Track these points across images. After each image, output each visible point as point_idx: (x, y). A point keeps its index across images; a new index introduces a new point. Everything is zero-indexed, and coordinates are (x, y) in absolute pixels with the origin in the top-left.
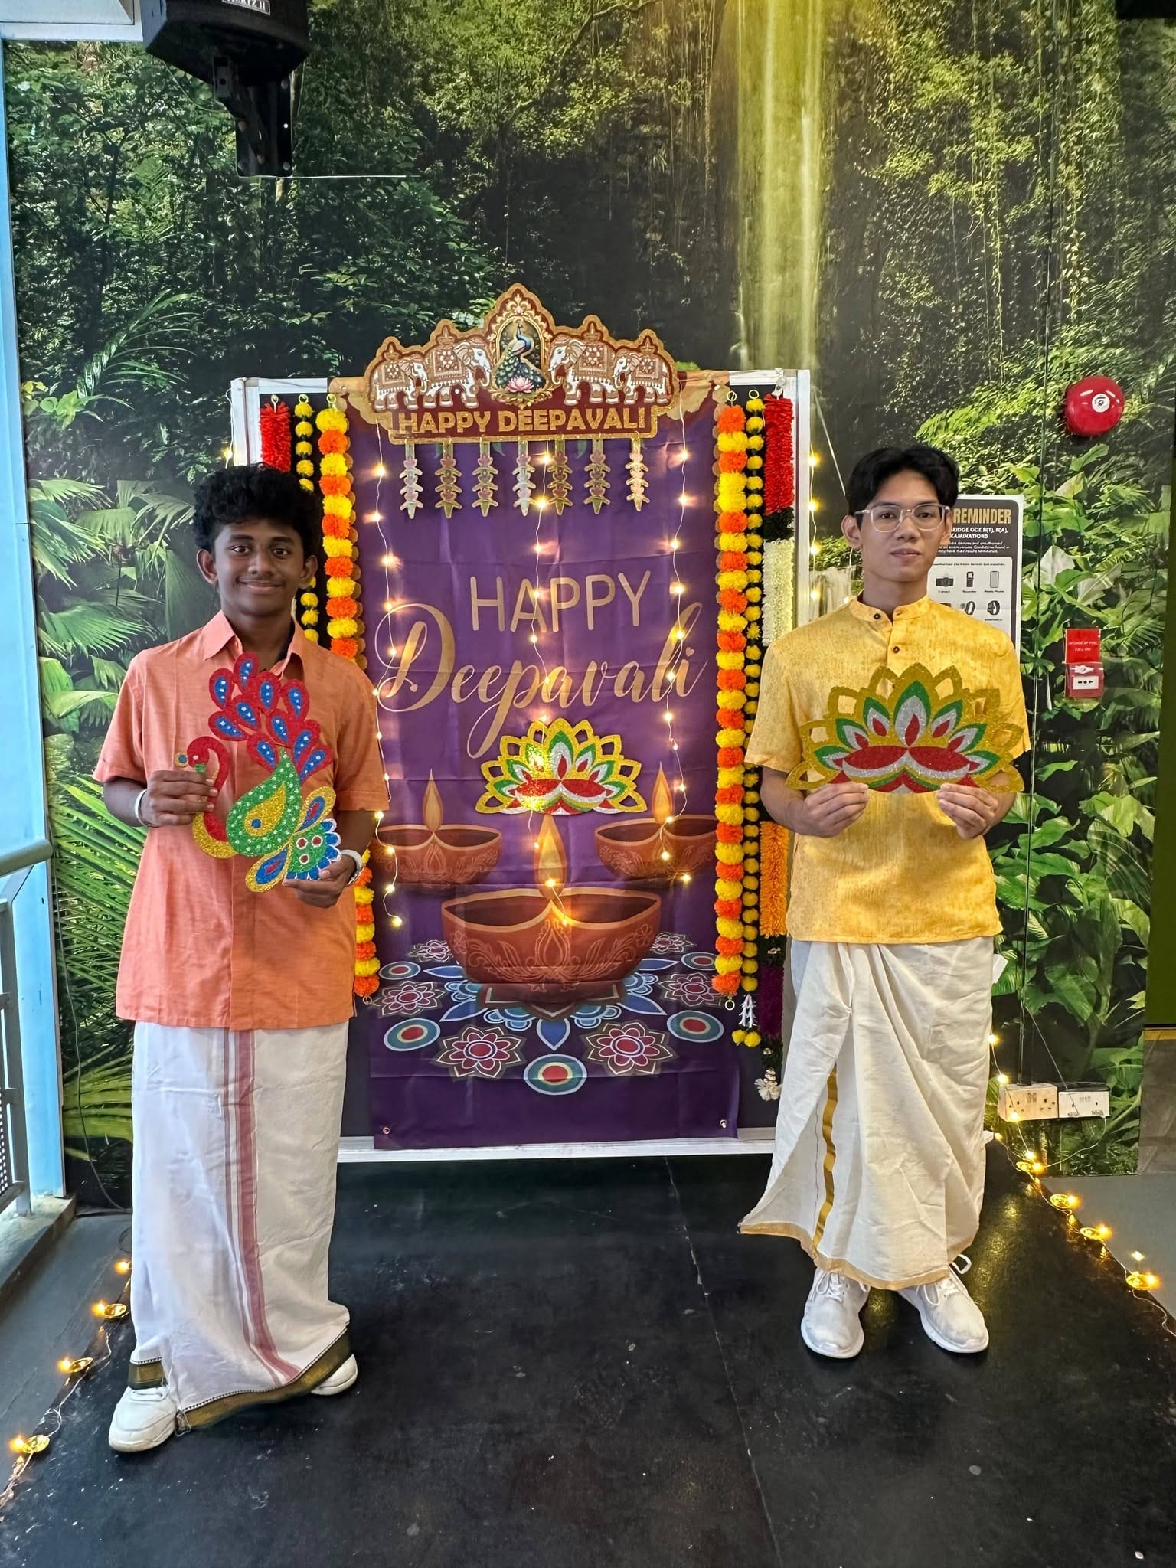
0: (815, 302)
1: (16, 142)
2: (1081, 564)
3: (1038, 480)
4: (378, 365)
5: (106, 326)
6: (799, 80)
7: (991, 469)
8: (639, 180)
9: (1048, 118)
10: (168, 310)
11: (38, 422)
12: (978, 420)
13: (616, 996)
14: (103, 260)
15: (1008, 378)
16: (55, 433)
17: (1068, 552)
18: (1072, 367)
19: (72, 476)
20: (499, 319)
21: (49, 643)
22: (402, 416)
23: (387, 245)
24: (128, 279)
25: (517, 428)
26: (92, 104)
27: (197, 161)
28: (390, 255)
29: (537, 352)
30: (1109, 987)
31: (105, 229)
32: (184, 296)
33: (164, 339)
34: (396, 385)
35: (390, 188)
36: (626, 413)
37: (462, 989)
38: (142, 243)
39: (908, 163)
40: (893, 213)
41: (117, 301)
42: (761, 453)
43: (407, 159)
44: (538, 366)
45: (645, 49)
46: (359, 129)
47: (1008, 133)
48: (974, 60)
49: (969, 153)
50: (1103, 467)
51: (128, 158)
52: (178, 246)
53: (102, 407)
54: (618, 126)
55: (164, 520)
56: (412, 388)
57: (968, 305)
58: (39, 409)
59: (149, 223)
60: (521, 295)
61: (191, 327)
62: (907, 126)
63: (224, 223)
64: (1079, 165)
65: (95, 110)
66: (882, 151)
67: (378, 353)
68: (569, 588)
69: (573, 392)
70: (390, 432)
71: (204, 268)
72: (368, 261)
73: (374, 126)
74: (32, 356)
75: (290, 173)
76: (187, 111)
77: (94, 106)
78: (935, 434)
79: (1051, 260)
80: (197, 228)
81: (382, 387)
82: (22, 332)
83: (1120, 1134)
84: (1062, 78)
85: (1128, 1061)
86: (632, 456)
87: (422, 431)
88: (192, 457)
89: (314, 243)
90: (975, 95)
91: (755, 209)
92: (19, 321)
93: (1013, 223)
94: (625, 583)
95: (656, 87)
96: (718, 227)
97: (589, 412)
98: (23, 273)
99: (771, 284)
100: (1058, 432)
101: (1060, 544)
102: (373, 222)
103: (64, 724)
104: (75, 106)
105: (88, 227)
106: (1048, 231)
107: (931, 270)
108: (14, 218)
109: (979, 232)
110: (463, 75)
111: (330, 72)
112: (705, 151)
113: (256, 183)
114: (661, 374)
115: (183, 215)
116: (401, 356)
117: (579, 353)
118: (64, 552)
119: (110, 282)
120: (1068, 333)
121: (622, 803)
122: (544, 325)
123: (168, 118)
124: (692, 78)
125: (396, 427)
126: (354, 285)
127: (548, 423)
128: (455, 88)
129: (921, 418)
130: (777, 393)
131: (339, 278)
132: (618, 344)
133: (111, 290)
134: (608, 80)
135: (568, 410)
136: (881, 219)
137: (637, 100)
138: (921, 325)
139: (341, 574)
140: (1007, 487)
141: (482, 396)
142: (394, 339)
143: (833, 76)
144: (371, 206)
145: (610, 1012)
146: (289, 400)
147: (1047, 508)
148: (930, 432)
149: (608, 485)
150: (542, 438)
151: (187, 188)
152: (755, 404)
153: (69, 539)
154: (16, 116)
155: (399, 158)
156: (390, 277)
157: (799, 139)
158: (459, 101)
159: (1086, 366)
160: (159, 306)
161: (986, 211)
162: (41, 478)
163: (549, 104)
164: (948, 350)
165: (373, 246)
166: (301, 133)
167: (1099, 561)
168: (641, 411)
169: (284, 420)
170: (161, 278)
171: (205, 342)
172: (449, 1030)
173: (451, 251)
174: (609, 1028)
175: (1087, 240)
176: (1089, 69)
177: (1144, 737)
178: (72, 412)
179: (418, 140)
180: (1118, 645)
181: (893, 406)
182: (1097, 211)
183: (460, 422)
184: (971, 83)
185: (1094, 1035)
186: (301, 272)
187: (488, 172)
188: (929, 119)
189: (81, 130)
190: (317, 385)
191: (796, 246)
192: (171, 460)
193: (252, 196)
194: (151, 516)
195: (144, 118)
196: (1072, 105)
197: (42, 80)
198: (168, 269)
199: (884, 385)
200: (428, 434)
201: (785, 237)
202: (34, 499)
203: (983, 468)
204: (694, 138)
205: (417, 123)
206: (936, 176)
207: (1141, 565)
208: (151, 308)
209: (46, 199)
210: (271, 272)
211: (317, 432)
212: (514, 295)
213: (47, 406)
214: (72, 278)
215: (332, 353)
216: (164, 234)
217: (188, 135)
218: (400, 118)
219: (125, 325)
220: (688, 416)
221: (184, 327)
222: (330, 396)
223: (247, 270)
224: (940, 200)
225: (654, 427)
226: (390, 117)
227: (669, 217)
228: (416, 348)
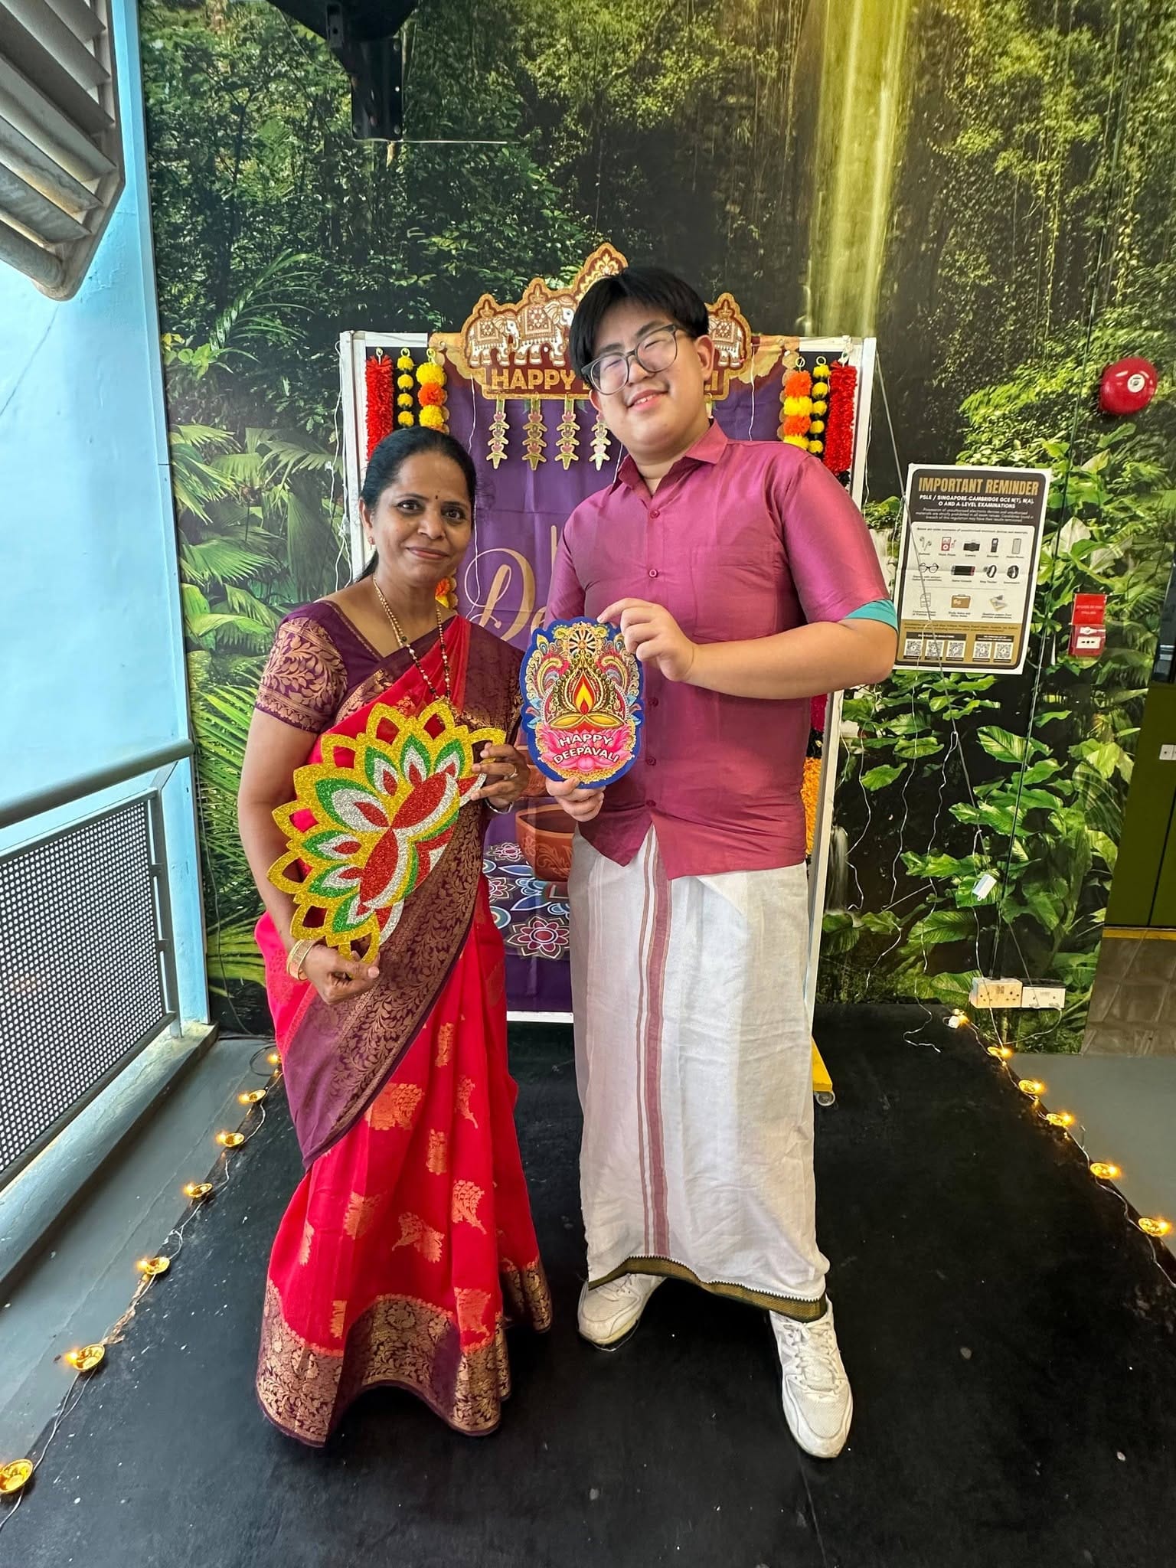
0: (878, 277)
1: (152, 101)
2: (1097, 535)
3: (1066, 455)
4: (474, 321)
5: (234, 283)
6: (881, 52)
7: (1025, 443)
8: (723, 150)
9: (1117, 96)
10: (289, 269)
11: (176, 372)
12: (1018, 397)
14: (232, 219)
15: (1050, 357)
16: (191, 382)
17: (1086, 524)
18: (1111, 348)
19: (207, 422)
20: (588, 278)
21: (190, 571)
22: (495, 372)
23: (486, 210)
24: (253, 238)
26: (220, 64)
27: (316, 123)
28: (490, 222)
30: (1076, 903)
31: (233, 188)
32: (303, 256)
33: (286, 297)
34: (490, 342)
35: (492, 155)
37: (530, 885)
38: (266, 203)
39: (978, 140)
40: (959, 190)
41: (244, 259)
42: (824, 418)
43: (508, 126)
45: (736, 16)
46: (465, 94)
47: (1077, 112)
48: (1052, 34)
49: (1038, 131)
50: (1128, 445)
51: (252, 119)
52: (298, 207)
53: (232, 359)
54: (706, 96)
55: (286, 465)
56: (505, 345)
57: (1020, 285)
58: (177, 359)
59: (272, 184)
60: (610, 255)
62: (981, 102)
63: (340, 185)
64: (1142, 146)
65: (223, 70)
66: (956, 126)
67: (475, 310)
70: (484, 387)
71: (322, 229)
72: (470, 226)
73: (478, 91)
74: (171, 310)
75: (401, 136)
76: (307, 72)
77: (222, 65)
78: (976, 409)
79: (1105, 242)
80: (316, 190)
81: (478, 343)
82: (160, 287)
83: (1070, 1022)
84: (1137, 55)
85: (1084, 965)
87: (513, 387)
88: (311, 408)
89: (421, 207)
90: (1050, 71)
91: (829, 183)
92: (157, 276)
93: (1072, 204)
95: (745, 56)
96: (794, 202)
98: (161, 230)
99: (839, 258)
100: (1091, 410)
101: (1080, 516)
102: (476, 187)
103: (203, 642)
104: (205, 65)
105: (217, 186)
106: (1104, 212)
107: (989, 248)
108: (151, 176)
109: (1039, 212)
110: (563, 41)
111: (439, 35)
112: (785, 123)
113: (369, 146)
114: (736, 338)
115: (303, 177)
116: (496, 313)
118: (201, 491)
119: (238, 240)
120: (1111, 315)
123: (289, 78)
124: (779, 47)
125: (489, 382)
126: (456, 249)
128: (555, 53)
129: (965, 393)
130: (842, 360)
131: (443, 242)
133: (238, 248)
134: (700, 49)
136: (947, 196)
137: (726, 69)
138: (974, 303)
140: (1038, 461)
142: (490, 297)
143: (914, 49)
144: (475, 171)
146: (393, 353)
147: (1072, 482)
148: (973, 407)
151: (306, 150)
152: (821, 370)
153: (204, 479)
154: (152, 75)
155: (500, 124)
156: (489, 242)
157: (877, 113)
158: (558, 67)
159: (1125, 347)
160: (282, 265)
161: (1047, 192)
162: (180, 423)
163: (644, 71)
164: (997, 328)
165: (474, 212)
166: (411, 96)
167: (1113, 533)
169: (387, 372)
170: (283, 237)
171: (323, 300)
172: (517, 917)
173: (545, 219)
175: (1141, 222)
176: (1164, 46)
177: (1133, 693)
178: (206, 364)
179: (520, 106)
180: (1121, 610)
181: (941, 381)
182: (1154, 194)
183: (548, 379)
184: (1047, 58)
185: (1058, 942)
186: (409, 235)
187: (582, 140)
188: (1003, 95)
189: (210, 90)
190: (418, 340)
191: (866, 221)
192: (292, 410)
193: (366, 159)
194: (275, 461)
195: (268, 79)
196: (1143, 84)
197: (175, 38)
198: (289, 229)
199: (932, 360)
200: (518, 390)
201: (856, 212)
202: (174, 442)
203: (1017, 442)
204: (778, 110)
205: (519, 89)
206: (1003, 154)
207: (1152, 538)
208: (274, 267)
209: (179, 158)
210: (381, 234)
211: (417, 385)
212: (603, 254)
213: (184, 357)
214: (204, 236)
215: (435, 314)
216: (285, 195)
217: (308, 97)
218: (503, 84)
219: (252, 282)
220: (759, 381)
221: (304, 285)
222: (430, 350)
223: (360, 232)
224: (1005, 178)
225: (726, 390)
226: (493, 82)
227: (749, 190)
228: (510, 306)
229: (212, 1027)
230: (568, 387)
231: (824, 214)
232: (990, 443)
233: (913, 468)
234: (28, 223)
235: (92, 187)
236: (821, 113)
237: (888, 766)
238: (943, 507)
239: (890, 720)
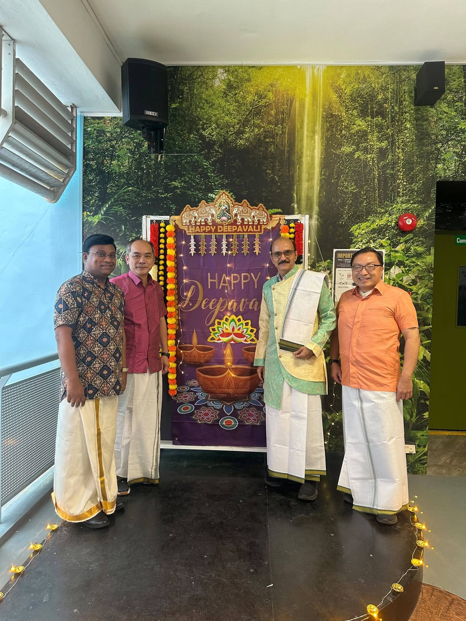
1: (86, 145)
2: (404, 271)
3: (390, 245)
4: (184, 212)
5: (108, 196)
6: (315, 125)
7: (374, 241)
8: (265, 155)
9: (392, 135)
10: (126, 192)
11: (87, 223)
12: (370, 226)
13: (248, 399)
14: (108, 178)
15: (380, 213)
16: (92, 227)
17: (400, 267)
18: (401, 210)
20: (218, 200)
22: (190, 227)
23: (190, 174)
24: (115, 183)
25: (223, 230)
27: (136, 150)
28: (191, 177)
29: (229, 210)
30: (416, 410)
31: (109, 169)
32: (131, 188)
33: (124, 200)
34: (189, 218)
35: (192, 158)
36: (255, 227)
37: (201, 395)
38: (119, 173)
39: (348, 149)
40: (343, 164)
41: (112, 189)
43: (197, 149)
44: (229, 214)
45: (268, 117)
46: (183, 140)
47: (380, 140)
48: (369, 118)
49: (368, 146)
50: (411, 241)
51: (117, 149)
52: (130, 174)
53: (105, 220)
54: (259, 139)
55: (122, 253)
56: (193, 219)
57: (367, 191)
58: (87, 219)
59: (122, 167)
61: (132, 197)
62: (348, 138)
63: (143, 167)
64: (402, 149)
65: (108, 136)
66: (341, 145)
67: (184, 209)
68: (237, 277)
69: (239, 221)
70: (187, 231)
71: (137, 180)
72: (184, 179)
73: (187, 140)
74: (87, 205)
75: (163, 153)
76: (134, 136)
77: (108, 134)
78: (356, 230)
79: (394, 177)
80: (135, 169)
81: (185, 219)
82: (84, 198)
83: (421, 461)
84: (397, 124)
85: (423, 436)
86: (256, 239)
87: (196, 231)
88: (131, 234)
89: (169, 173)
90: (369, 129)
91: (300, 163)
92: (83, 195)
93: (381, 167)
94: (253, 276)
95: (271, 128)
96: (289, 169)
97: (244, 226)
98: (86, 181)
99: (305, 185)
100: (396, 230)
101: (397, 265)
102: (186, 167)
104: (103, 134)
105: (104, 168)
106: (393, 169)
107: (355, 181)
108: (84, 166)
109: (371, 169)
110: (214, 125)
111: (175, 124)
112: (285, 146)
113: (153, 156)
114: (265, 216)
115: (132, 165)
116: (191, 210)
117: (241, 210)
119: (110, 184)
120: (399, 200)
121: (250, 340)
122: (231, 202)
123: (129, 137)
124: (282, 124)
125: (189, 230)
126: (180, 185)
127: (232, 229)
128: (211, 129)
129: (351, 226)
130: (299, 222)
131: (176, 184)
132: (252, 208)
133: (110, 186)
134: (257, 126)
135: (238, 226)
136: (339, 165)
137: (265, 132)
138: (351, 197)
139: (171, 271)
140: (379, 247)
141: (213, 221)
142: (189, 205)
143: (325, 124)
144: (186, 163)
145: (246, 404)
146: (159, 222)
147: (392, 253)
148: (354, 230)
149: (249, 248)
150: (230, 234)
151: (133, 157)
152: (292, 225)
154: (86, 138)
155: (195, 149)
156: (191, 183)
157: (314, 142)
158: (212, 132)
159: (406, 209)
160: (124, 191)
161: (373, 163)
163: (240, 133)
164: (361, 205)
165: (186, 174)
166: (166, 142)
167: (410, 270)
168: (259, 226)
169: (157, 228)
170: (124, 183)
171: (136, 201)
172: (197, 408)
173: (209, 176)
174: (245, 409)
175: (405, 172)
176: (406, 121)
177: (426, 327)
178: (97, 221)
179: (200, 144)
180: (417, 297)
181: (342, 222)
182: (408, 163)
183: (207, 229)
184: (368, 125)
185: (411, 426)
186: (165, 182)
187: (220, 153)
188: (355, 136)
189: (104, 141)
190: (167, 218)
191: (313, 174)
192: (125, 235)
193: (151, 160)
195: (122, 138)
196: (400, 131)
197: (94, 127)
198: (126, 180)
199: (339, 215)
200: (198, 232)
203: (371, 241)
204: (282, 142)
205: (200, 139)
206: (357, 153)
207: (424, 272)
208: (121, 191)
209: (93, 161)
210: (156, 181)
211: (166, 231)
212: (223, 194)
213: (90, 219)
214: (99, 183)
215: (173, 205)
216: (126, 170)
217: (134, 142)
218: (195, 138)
219: (113, 196)
220: (272, 228)
221: (130, 197)
222: (170, 221)
223: (149, 181)
224: (358, 160)
225: (263, 231)
226: (192, 137)
227: (274, 166)
228: (195, 208)
230: (213, 231)
231: (299, 172)
232: (362, 241)
233: (335, 250)
234: (48, 184)
235: (66, 172)
236: (296, 143)
238: (346, 263)
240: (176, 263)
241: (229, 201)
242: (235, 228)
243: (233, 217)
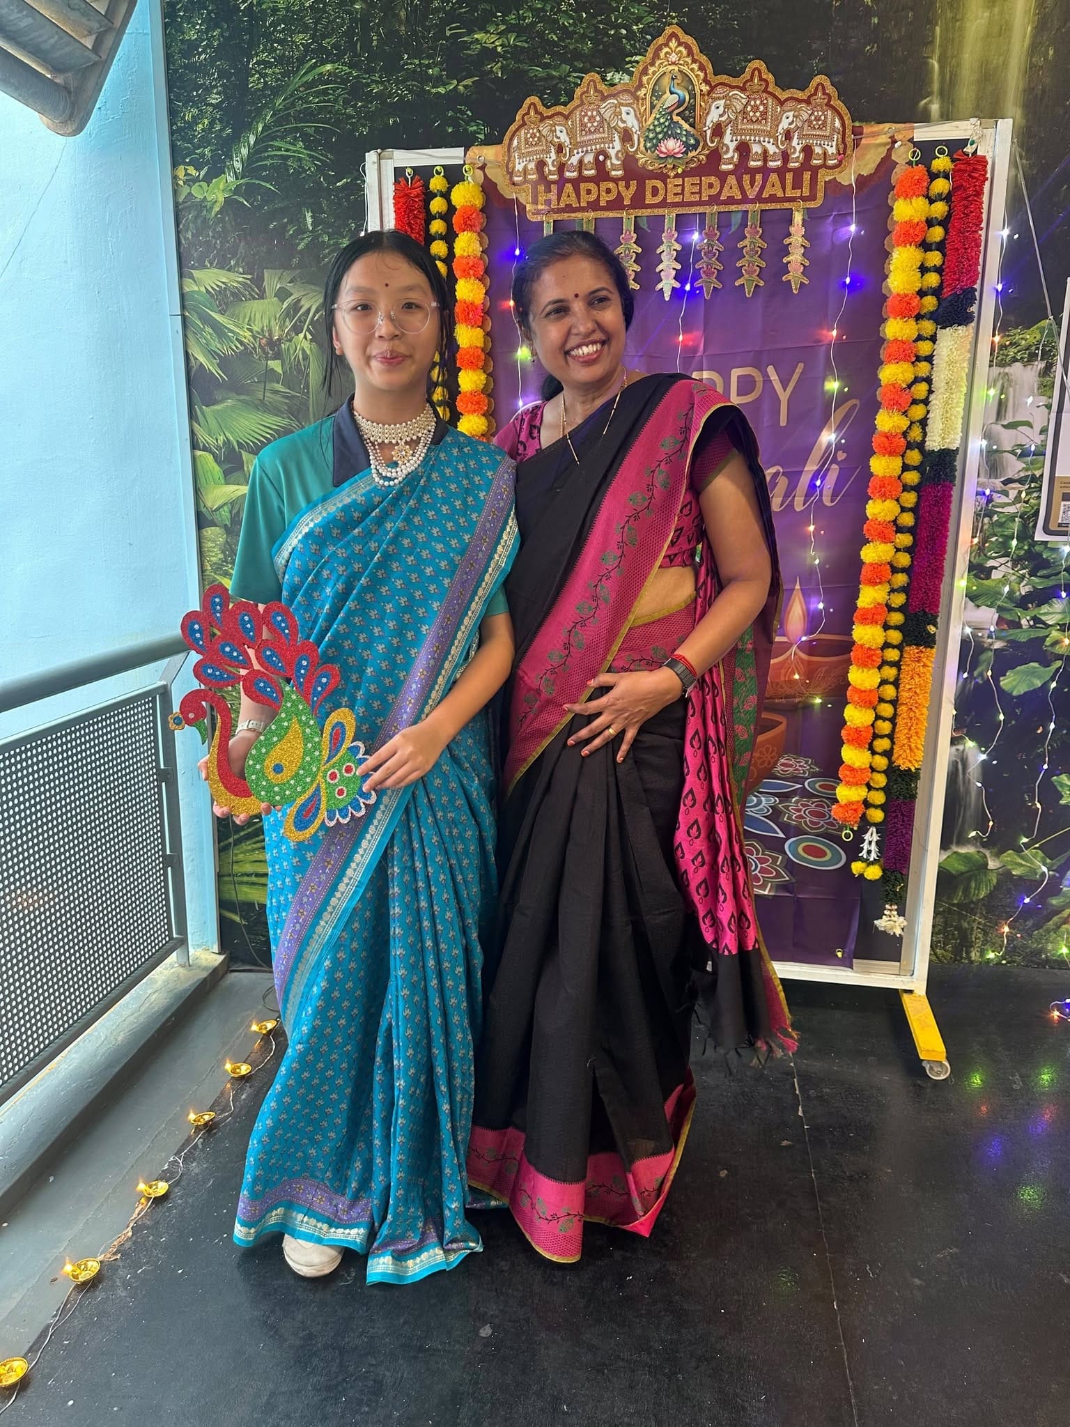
4: (517, 130)
5: (253, 103)
10: (313, 84)
11: (189, 209)
14: (250, 30)
16: (205, 220)
19: (221, 266)
21: (203, 436)
22: (541, 188)
24: (273, 50)
25: (665, 199)
28: (543, 10)
29: (692, 108)
32: (329, 67)
33: (309, 115)
34: (536, 153)
36: (789, 176)
38: (288, 9)
41: (263, 76)
42: (944, 223)
44: (692, 125)
52: (324, 11)
53: (249, 191)
55: (309, 310)
56: (553, 155)
58: (190, 194)
60: (677, 38)
61: (336, 101)
67: (518, 117)
69: (729, 155)
70: (528, 207)
71: (349, 34)
72: (519, 17)
74: (184, 139)
81: (521, 156)
82: (173, 113)
86: (792, 230)
87: (562, 205)
88: (336, 243)
92: (170, 101)
94: (774, 377)
97: (747, 178)
98: (175, 49)
103: (217, 517)
114: (834, 129)
116: (543, 119)
117: (739, 108)
118: (216, 345)
119: (257, 55)
122: (702, 75)
125: (535, 202)
126: (502, 45)
127: (700, 192)
130: (969, 149)
131: (486, 38)
132: (783, 95)
133: (258, 63)
135: (723, 177)
139: (472, 365)
142: (536, 100)
146: (424, 173)
149: (763, 264)
150: (693, 210)
152: (942, 163)
153: (219, 330)
156: (541, 34)
160: (305, 79)
162: (193, 268)
168: (807, 176)
169: (417, 196)
170: (306, 46)
178: (221, 199)
183: (603, 194)
186: (448, 33)
190: (452, 155)
192: (315, 246)
194: (296, 307)
198: (313, 37)
200: (569, 209)
202: (187, 289)
208: (297, 81)
210: (417, 36)
211: (451, 209)
212: (669, 39)
213: (197, 192)
214: (221, 52)
215: (478, 125)
219: (272, 101)
220: (861, 180)
221: (328, 101)
222: (467, 167)
223: (393, 33)
225: (821, 195)
228: (559, 108)
229: (222, 957)
230: (627, 202)
233: (1069, 283)
234: (36, 52)
235: (101, 6)
237: (1035, 665)
239: (1039, 605)
240: (488, 334)
241: (692, 70)
242: (711, 186)
243: (705, 141)
